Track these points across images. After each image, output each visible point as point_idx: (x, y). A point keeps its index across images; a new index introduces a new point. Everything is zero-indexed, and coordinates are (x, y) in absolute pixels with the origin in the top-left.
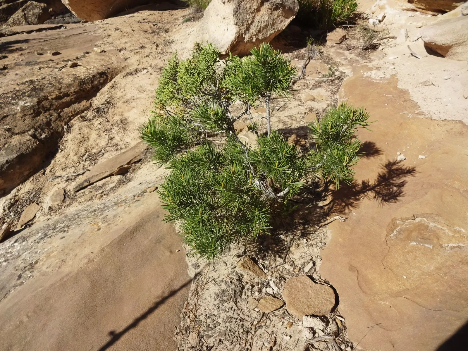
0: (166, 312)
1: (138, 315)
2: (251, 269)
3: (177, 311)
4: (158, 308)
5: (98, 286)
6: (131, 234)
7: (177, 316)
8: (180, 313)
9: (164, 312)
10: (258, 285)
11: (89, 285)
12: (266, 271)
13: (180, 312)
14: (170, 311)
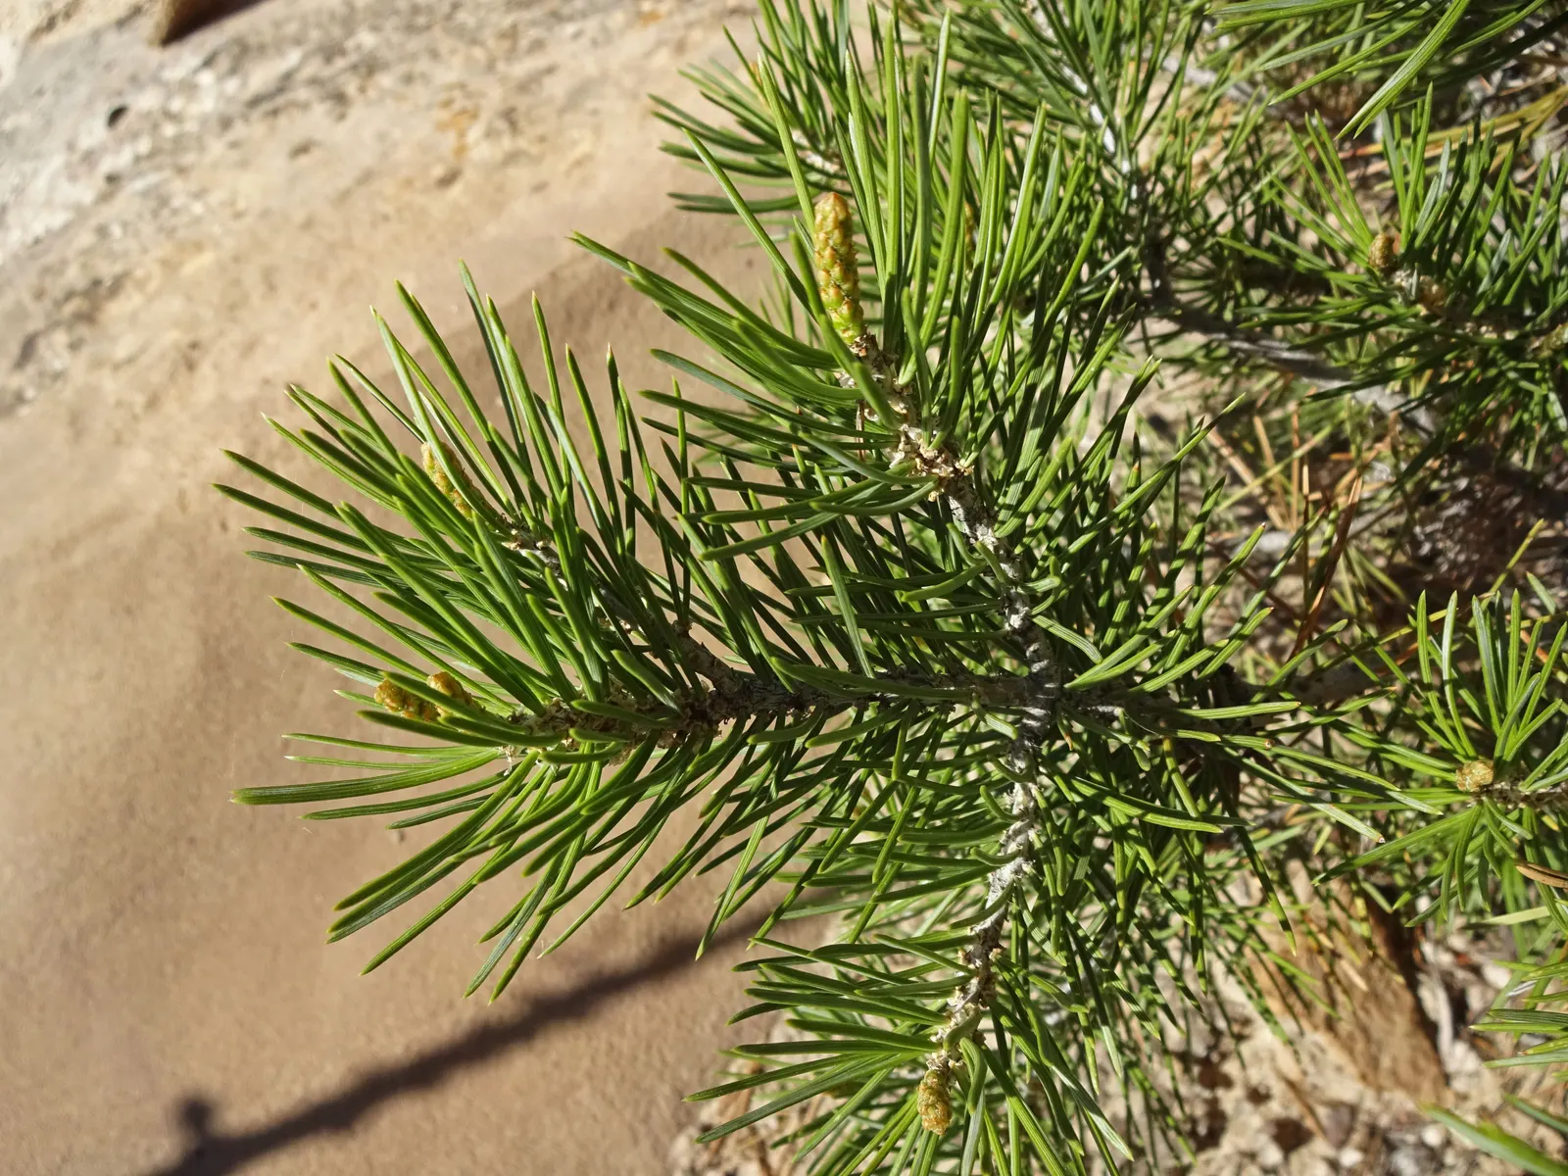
0: (584, 1094)
1: (395, 1046)
2: (1345, 1027)
3: (664, 1108)
4: (539, 1044)
5: (238, 683)
6: (570, 317)
7: (645, 1145)
8: (681, 1127)
9: (573, 1086)
10: (1341, 1144)
11: (185, 659)
12: (1458, 1056)
13: (682, 1119)
14: (611, 1089)
